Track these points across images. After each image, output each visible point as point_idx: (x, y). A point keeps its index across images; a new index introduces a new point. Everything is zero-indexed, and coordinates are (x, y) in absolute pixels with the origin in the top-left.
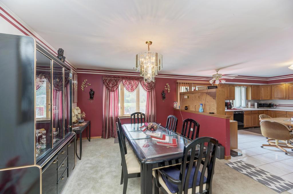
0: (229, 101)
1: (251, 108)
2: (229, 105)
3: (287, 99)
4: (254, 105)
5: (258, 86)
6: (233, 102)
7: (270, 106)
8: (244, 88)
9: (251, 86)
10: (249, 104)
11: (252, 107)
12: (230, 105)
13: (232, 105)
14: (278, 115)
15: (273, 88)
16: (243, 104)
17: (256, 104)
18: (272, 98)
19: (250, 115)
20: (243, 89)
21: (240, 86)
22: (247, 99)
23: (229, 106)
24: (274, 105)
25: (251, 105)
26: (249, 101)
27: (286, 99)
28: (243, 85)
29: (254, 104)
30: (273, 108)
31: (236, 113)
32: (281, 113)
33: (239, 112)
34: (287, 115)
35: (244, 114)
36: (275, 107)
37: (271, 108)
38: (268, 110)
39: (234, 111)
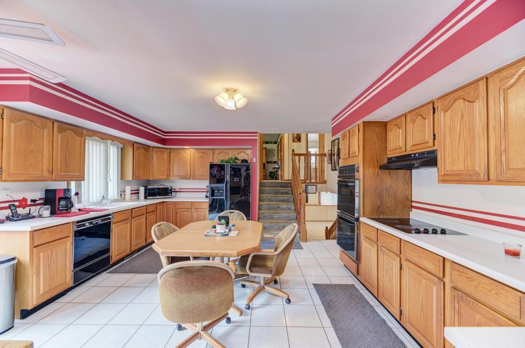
0: (65, 183)
1: (132, 200)
2: (60, 199)
3: (192, 178)
4: (138, 193)
5: (147, 148)
6: (79, 186)
7: (166, 192)
8: (116, 149)
9: (134, 144)
10: (128, 189)
11: (135, 196)
12: (68, 199)
13: (74, 199)
14: (180, 211)
15: (172, 155)
16: (113, 192)
17: (142, 190)
18: (170, 175)
19: (127, 223)
20: (113, 152)
21: (103, 137)
22: (122, 178)
23: (63, 203)
24: (173, 190)
25: (131, 194)
26: (128, 183)
27: (190, 179)
28: (114, 139)
29: (139, 190)
30: (170, 197)
31: (84, 225)
32: (184, 206)
33: (94, 222)
34: (193, 209)
35: (112, 224)
36: (174, 194)
37: (168, 197)
38: (163, 202)
39: (78, 222)
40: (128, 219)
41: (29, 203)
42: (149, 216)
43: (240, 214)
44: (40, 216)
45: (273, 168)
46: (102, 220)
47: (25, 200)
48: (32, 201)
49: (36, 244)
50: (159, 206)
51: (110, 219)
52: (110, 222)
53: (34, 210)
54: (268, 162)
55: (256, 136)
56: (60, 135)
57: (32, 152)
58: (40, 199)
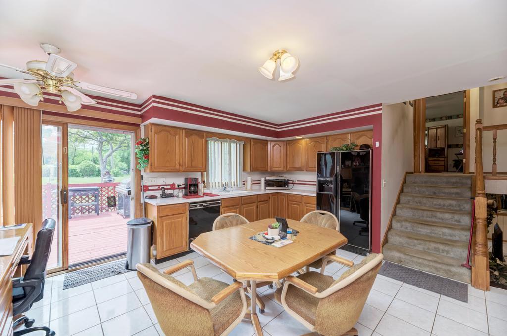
3: (305, 170)
4: (260, 183)
5: (264, 142)
7: (284, 184)
8: (238, 146)
9: (251, 140)
10: (250, 180)
11: (256, 186)
14: (291, 204)
15: (288, 147)
17: (263, 180)
18: (286, 167)
19: (237, 209)
22: (244, 170)
23: (192, 188)
24: (289, 182)
25: (252, 183)
26: (250, 174)
28: (231, 137)
30: (287, 188)
31: (196, 206)
32: (294, 198)
33: (205, 204)
34: (303, 203)
35: (221, 207)
36: (290, 186)
37: (285, 188)
38: (278, 193)
39: (191, 203)
40: (238, 205)
41: (176, 186)
42: (261, 205)
43: (332, 217)
44: (178, 197)
45: (457, 155)
46: (211, 204)
47: (174, 184)
48: (179, 185)
49: (161, 215)
50: (272, 196)
51: (219, 203)
52: (219, 206)
53: (176, 192)
54: (449, 147)
55: (381, 109)
56: (187, 139)
57: (168, 152)
58: (183, 184)
